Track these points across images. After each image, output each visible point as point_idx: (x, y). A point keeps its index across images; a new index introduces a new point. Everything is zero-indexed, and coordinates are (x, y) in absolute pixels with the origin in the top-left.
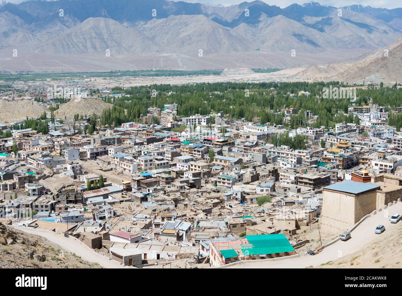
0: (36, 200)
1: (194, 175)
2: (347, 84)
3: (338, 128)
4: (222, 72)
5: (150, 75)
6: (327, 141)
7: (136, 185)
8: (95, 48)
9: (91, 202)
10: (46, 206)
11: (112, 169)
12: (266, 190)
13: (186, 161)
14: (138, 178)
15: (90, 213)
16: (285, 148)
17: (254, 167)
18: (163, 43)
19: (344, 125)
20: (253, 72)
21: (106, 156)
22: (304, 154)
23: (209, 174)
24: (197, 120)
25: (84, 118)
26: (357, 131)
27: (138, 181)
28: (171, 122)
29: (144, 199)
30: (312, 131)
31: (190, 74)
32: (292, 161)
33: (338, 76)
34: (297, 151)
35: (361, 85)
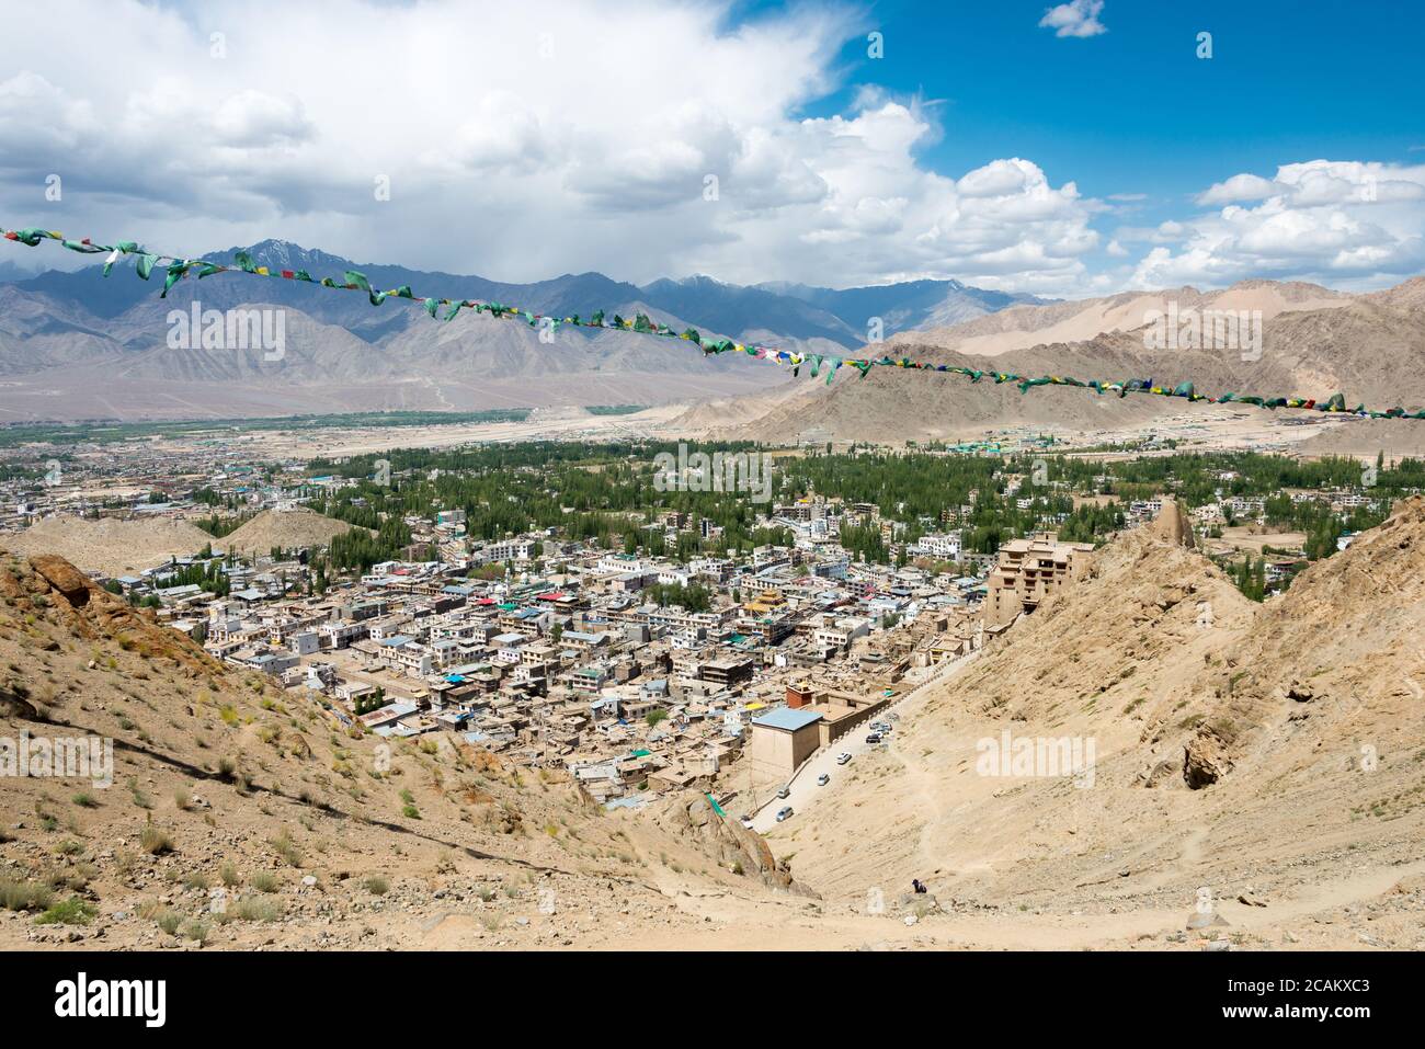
1: (534, 672)
2: (768, 444)
3: (758, 556)
6: (743, 586)
7: (439, 699)
8: (254, 366)
11: (384, 668)
12: (656, 694)
13: (514, 644)
14: (441, 687)
16: (676, 610)
17: (631, 652)
18: (404, 356)
19: (769, 551)
21: (368, 641)
22: (708, 619)
23: (557, 668)
25: (293, 554)
26: (791, 561)
27: (443, 693)
28: (464, 556)
29: (461, 725)
32: (690, 636)
34: (697, 615)
35: (793, 449)
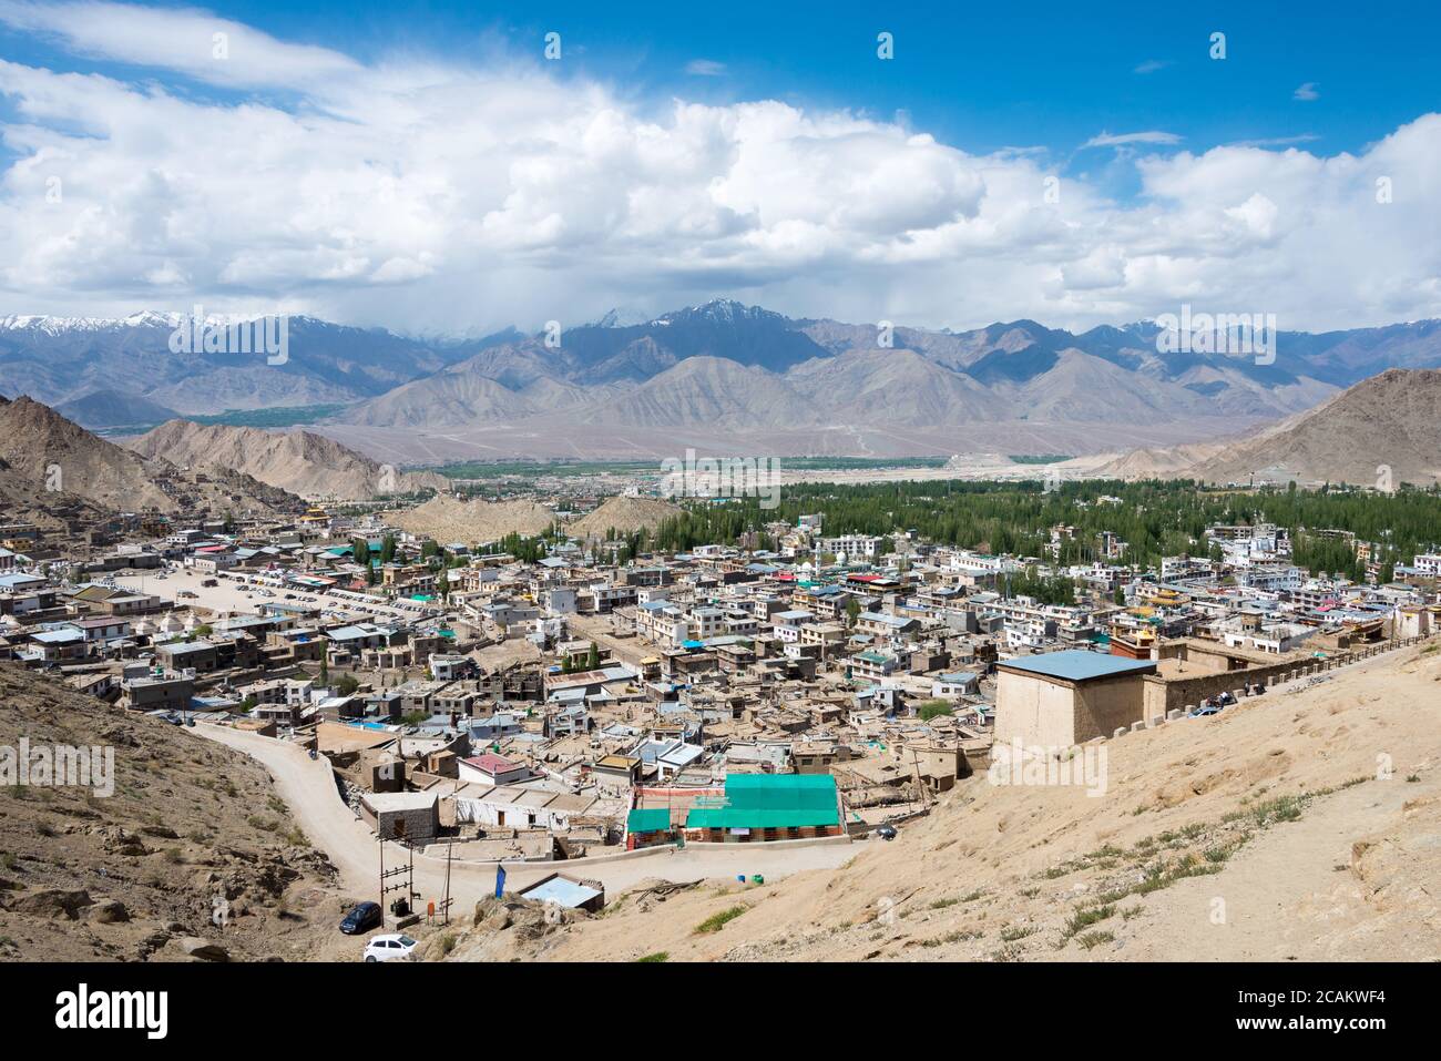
0: (442, 688)
1: (804, 651)
2: (1213, 484)
3: (1167, 567)
4: (946, 461)
5: (800, 467)
6: (1137, 593)
7: (669, 667)
8: (695, 414)
9: (557, 698)
10: (457, 704)
11: (634, 635)
12: (956, 689)
13: (797, 622)
14: (672, 653)
15: (539, 721)
16: (1024, 602)
17: (942, 640)
18: (830, 405)
19: (1184, 562)
20: (1011, 461)
21: (634, 607)
22: (1067, 618)
23: (839, 651)
24: (855, 545)
25: (625, 536)
26: (1214, 576)
27: (672, 658)
28: (796, 547)
29: (672, 697)
30: (1104, 571)
31: (878, 466)
32: (1034, 631)
33: (1195, 470)
34: (1050, 608)
35: (1245, 488)
